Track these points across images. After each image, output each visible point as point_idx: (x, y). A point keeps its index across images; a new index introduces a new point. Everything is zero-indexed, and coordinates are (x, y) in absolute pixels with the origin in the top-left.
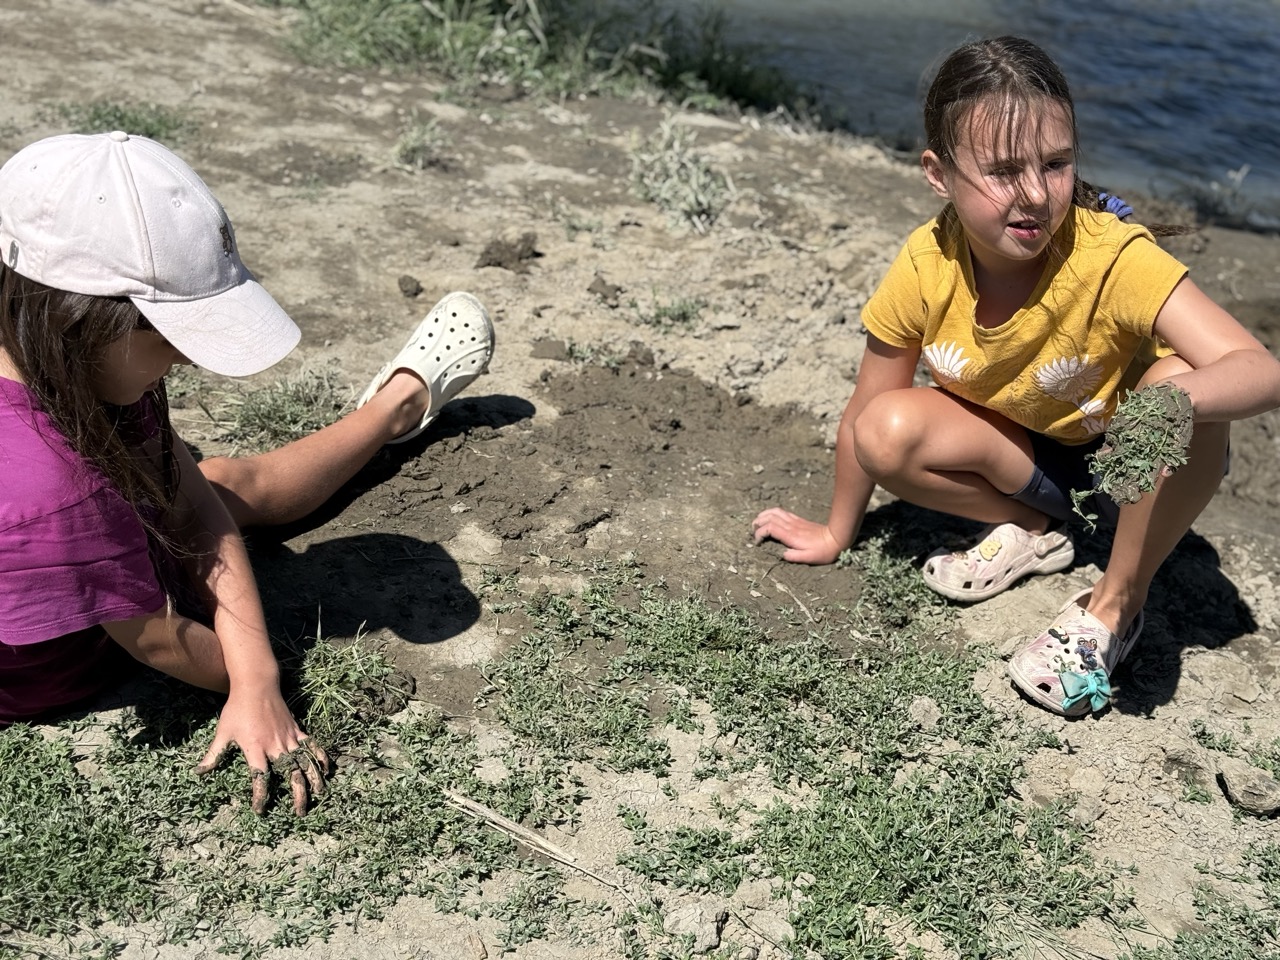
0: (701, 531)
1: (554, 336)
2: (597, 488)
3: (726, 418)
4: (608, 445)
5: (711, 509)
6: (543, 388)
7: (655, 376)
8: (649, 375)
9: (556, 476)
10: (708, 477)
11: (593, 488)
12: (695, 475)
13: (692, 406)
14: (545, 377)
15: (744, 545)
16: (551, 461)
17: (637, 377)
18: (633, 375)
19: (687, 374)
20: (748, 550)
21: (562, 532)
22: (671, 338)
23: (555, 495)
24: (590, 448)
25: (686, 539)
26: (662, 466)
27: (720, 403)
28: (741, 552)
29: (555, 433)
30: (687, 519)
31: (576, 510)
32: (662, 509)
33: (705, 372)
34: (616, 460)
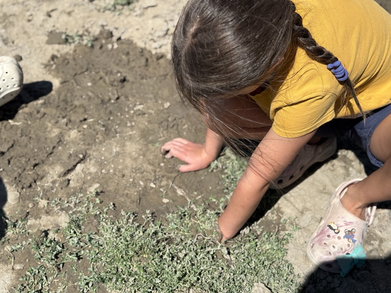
0: (135, 159)
1: (58, 29)
2: (78, 137)
3: (151, 69)
4: (85, 103)
5: (141, 141)
6: (52, 65)
7: (113, 46)
8: (110, 46)
9: (56, 132)
10: (140, 117)
11: (76, 138)
12: (133, 117)
13: (133, 64)
14: (53, 57)
15: (159, 164)
16: (53, 121)
17: (104, 48)
18: (101, 47)
19: (130, 42)
20: (161, 167)
21: (56, 177)
22: (122, 18)
23: (54, 148)
24: (76, 106)
25: (126, 167)
26: (115, 112)
27: (147, 60)
28: (158, 170)
29: (57, 99)
30: (127, 152)
31: (65, 158)
32: (114, 147)
33: (139, 39)
34: (90, 112)
